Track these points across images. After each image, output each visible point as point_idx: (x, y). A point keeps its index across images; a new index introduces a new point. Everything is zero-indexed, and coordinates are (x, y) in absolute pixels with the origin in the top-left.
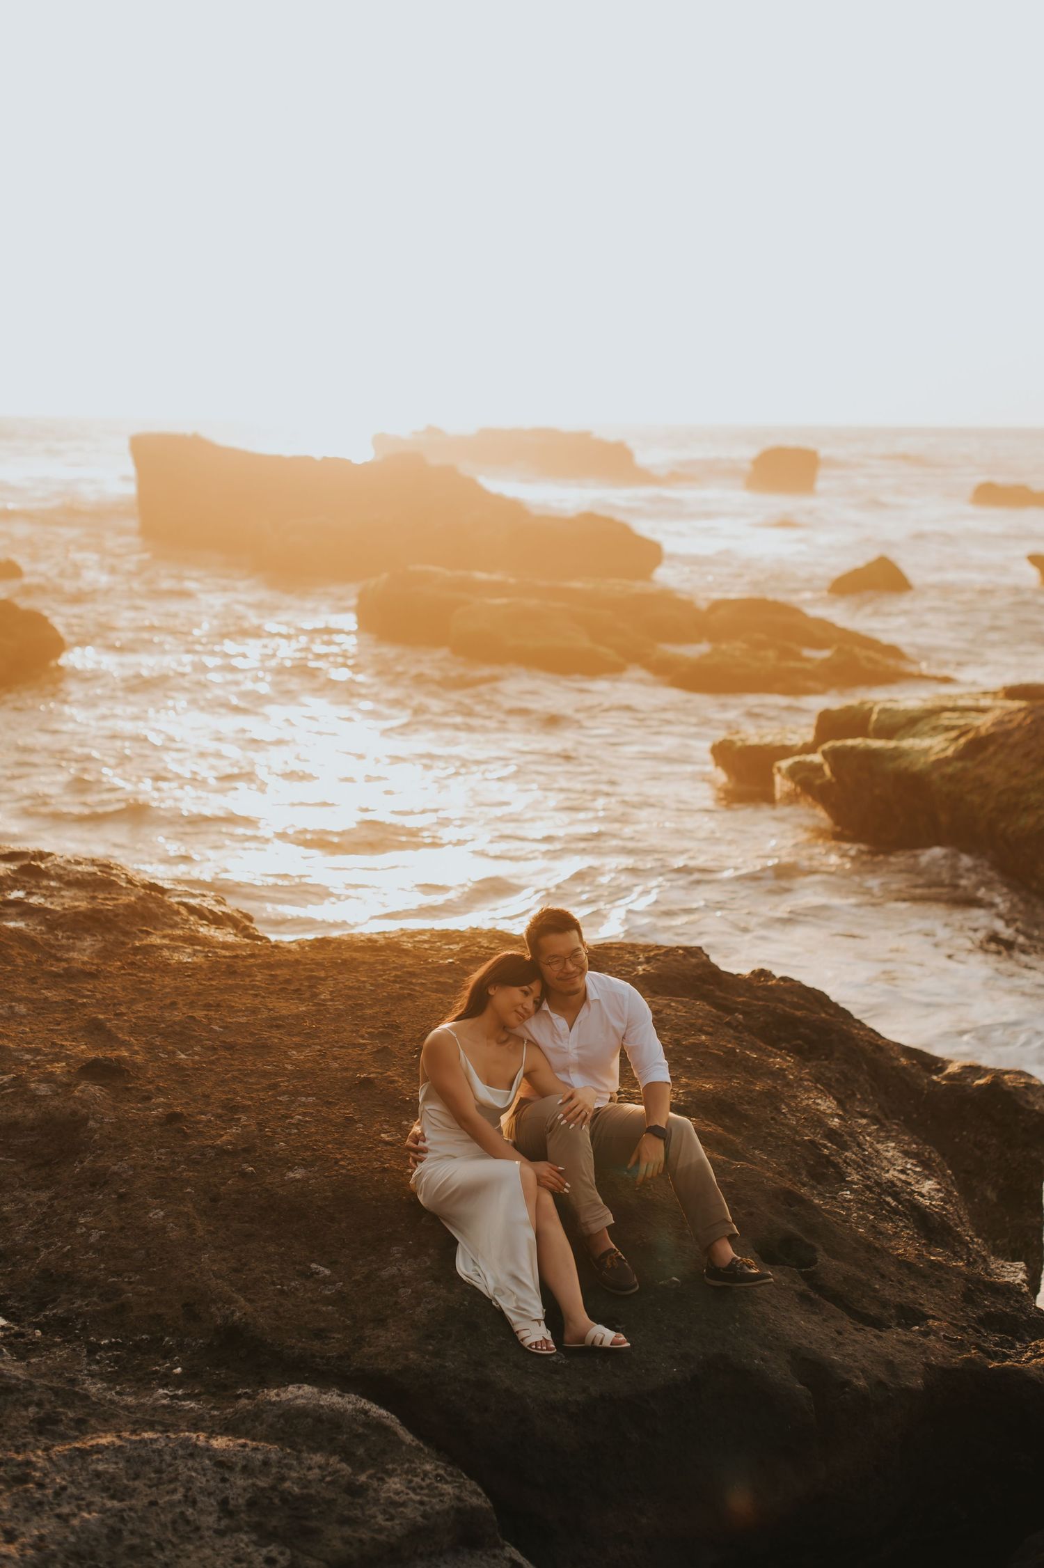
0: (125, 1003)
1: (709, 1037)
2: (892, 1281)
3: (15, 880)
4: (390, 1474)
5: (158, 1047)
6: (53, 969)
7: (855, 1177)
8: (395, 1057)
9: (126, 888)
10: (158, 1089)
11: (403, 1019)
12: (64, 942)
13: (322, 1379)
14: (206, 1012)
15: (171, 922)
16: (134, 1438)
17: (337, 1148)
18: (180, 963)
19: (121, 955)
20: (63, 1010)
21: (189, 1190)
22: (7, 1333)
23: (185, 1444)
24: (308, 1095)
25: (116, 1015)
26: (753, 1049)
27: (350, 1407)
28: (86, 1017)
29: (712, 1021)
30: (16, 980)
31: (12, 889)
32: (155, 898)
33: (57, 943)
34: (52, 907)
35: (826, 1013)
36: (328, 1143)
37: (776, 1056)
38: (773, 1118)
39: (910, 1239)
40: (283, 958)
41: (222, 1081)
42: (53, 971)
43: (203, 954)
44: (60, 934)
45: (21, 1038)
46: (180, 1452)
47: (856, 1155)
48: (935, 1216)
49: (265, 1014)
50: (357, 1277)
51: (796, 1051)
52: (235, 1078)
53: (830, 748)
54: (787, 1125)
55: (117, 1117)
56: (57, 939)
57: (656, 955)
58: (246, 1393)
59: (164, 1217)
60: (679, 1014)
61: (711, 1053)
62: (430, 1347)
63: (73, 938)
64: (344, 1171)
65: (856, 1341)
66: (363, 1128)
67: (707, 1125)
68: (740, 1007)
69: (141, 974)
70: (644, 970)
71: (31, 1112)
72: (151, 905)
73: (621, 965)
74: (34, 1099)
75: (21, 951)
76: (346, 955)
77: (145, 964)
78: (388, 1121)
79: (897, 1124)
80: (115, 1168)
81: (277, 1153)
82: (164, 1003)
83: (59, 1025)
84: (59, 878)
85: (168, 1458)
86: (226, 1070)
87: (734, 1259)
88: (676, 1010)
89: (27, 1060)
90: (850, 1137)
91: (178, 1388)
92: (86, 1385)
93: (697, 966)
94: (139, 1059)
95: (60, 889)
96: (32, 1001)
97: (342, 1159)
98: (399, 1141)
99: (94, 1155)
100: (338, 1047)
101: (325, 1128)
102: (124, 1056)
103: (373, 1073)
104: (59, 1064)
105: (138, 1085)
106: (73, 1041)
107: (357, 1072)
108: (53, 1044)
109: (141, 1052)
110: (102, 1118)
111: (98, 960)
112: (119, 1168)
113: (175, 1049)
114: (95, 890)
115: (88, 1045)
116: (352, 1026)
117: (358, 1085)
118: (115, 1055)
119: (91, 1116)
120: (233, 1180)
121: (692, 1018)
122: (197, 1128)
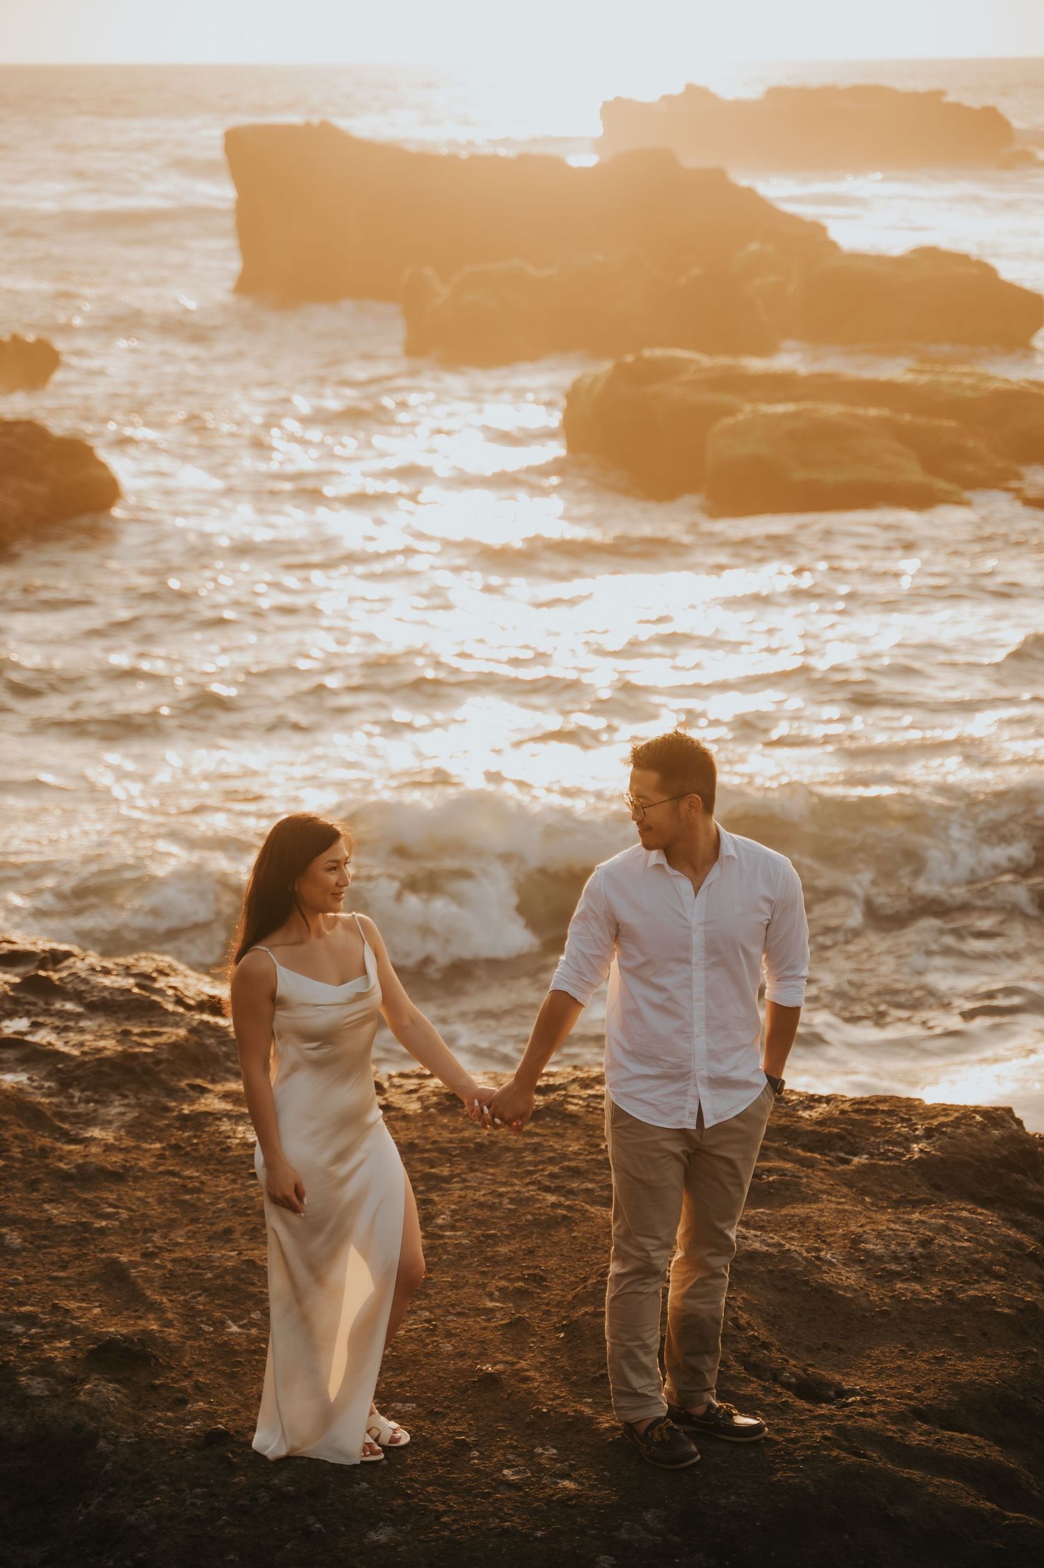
0: (160, 1227)
1: (999, 1285)
3: (15, 1001)
5: (200, 1313)
6: (62, 1165)
8: (533, 1335)
9: (174, 1014)
10: (197, 1386)
11: (552, 1263)
12: (81, 1108)
17: (441, 1493)
19: (161, 1130)
20: (72, 1241)
21: (231, 1557)
24: (405, 1400)
25: (146, 1253)
28: (103, 1256)
29: (1009, 1254)
31: (10, 1015)
33: (71, 1112)
34: (66, 1050)
36: (430, 1483)
42: (61, 1169)
44: (76, 1095)
55: (137, 1435)
56: (72, 1105)
57: (942, 1125)
60: (957, 1244)
61: (998, 1313)
63: (96, 1102)
64: (446, 1533)
66: (478, 1458)
67: (978, 1447)
70: (921, 1151)
71: (20, 1423)
73: (887, 1142)
74: (24, 1401)
75: (18, 1131)
78: (515, 1447)
80: (132, 1518)
82: (215, 1229)
83: (64, 1268)
84: (78, 997)
89: (18, 1335)
93: (1000, 1142)
94: (172, 1334)
95: (79, 1016)
96: (30, 1224)
97: (445, 1513)
98: (526, 1482)
99: (104, 1494)
100: (454, 1315)
101: (425, 1457)
102: (153, 1330)
103: (500, 1362)
104: (61, 1342)
105: (169, 1381)
106: (83, 1300)
107: (478, 1361)
108: (55, 1306)
109: (175, 1323)
110: (117, 1437)
111: (128, 1142)
112: (136, 1519)
113: (224, 1316)
114: (128, 1018)
115: (104, 1308)
116: (477, 1276)
117: (477, 1384)
118: (140, 1328)
119: (102, 1434)
120: (292, 1542)
121: (977, 1252)
122: (248, 1455)
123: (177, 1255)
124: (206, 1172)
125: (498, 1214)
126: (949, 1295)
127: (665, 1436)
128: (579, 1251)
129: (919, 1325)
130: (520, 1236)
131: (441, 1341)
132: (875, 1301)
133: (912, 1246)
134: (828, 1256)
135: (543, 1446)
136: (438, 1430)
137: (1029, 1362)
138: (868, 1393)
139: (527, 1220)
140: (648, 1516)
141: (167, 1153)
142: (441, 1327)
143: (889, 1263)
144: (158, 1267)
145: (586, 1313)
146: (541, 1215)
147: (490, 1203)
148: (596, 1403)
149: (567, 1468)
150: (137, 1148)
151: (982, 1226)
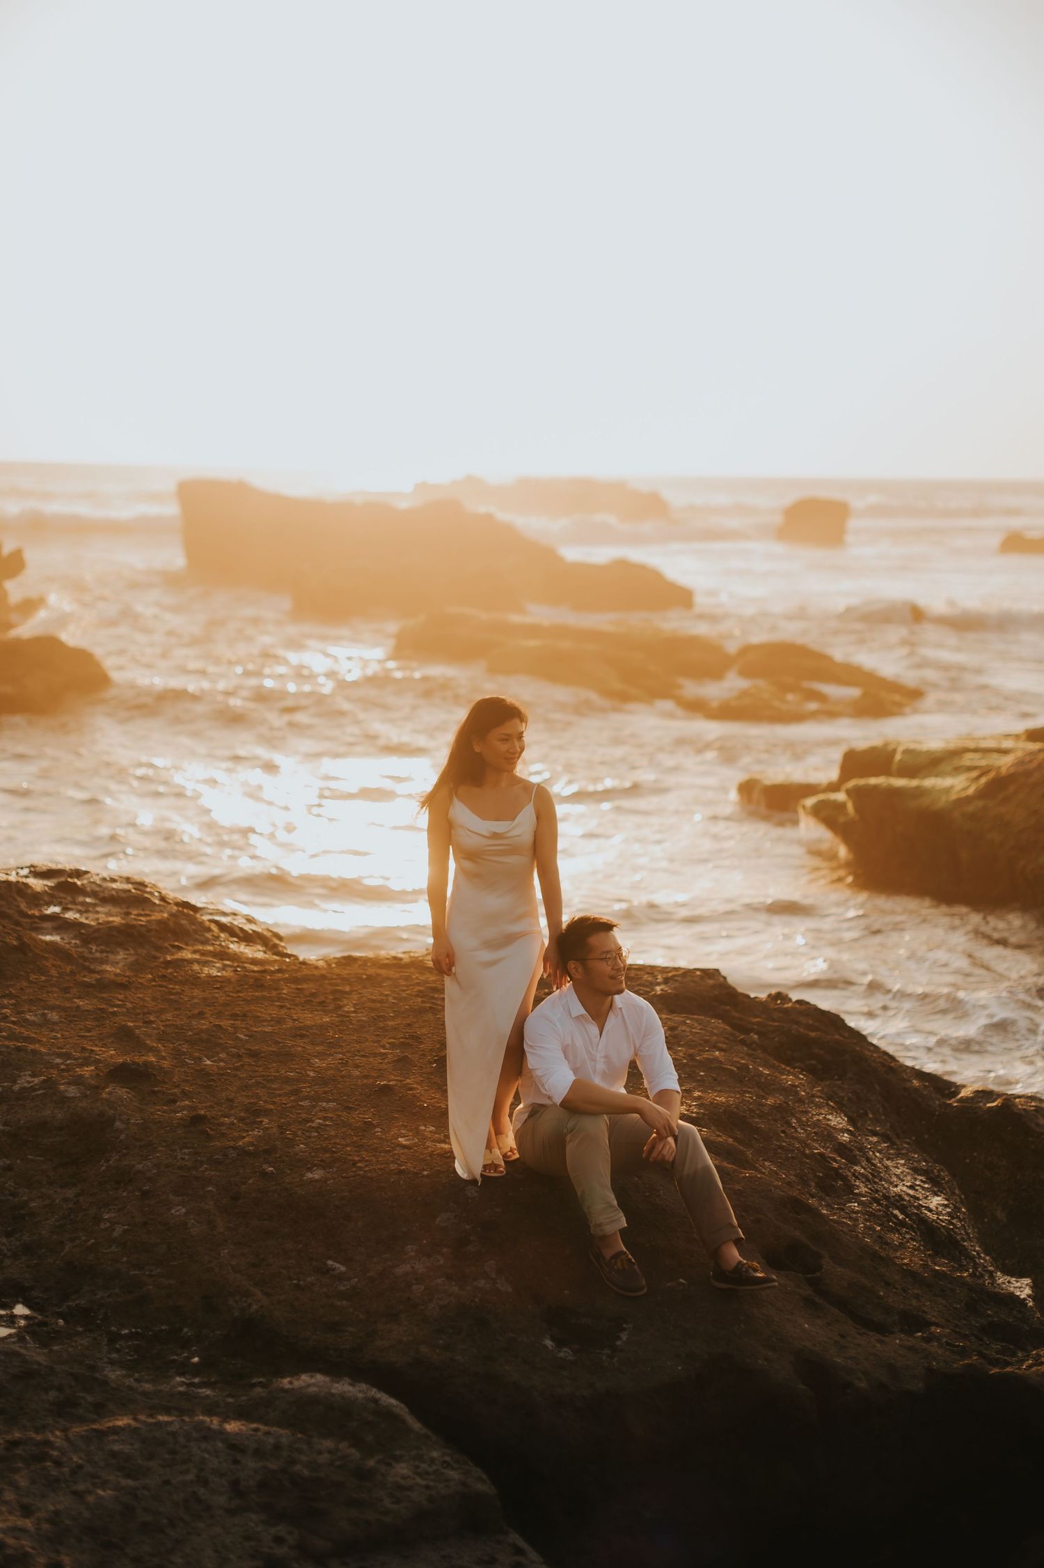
0: (155, 1012)
1: (722, 1054)
2: (897, 1289)
3: (52, 896)
4: (398, 1459)
5: (184, 1053)
6: (86, 979)
7: (864, 1189)
8: (415, 1066)
9: (159, 905)
10: (184, 1093)
11: (424, 1031)
12: (98, 955)
13: (334, 1369)
14: (232, 1022)
15: (203, 939)
16: (150, 1420)
17: (356, 1151)
18: (209, 976)
19: (152, 968)
20: (94, 1018)
21: (210, 1189)
22: (31, 1322)
23: (200, 1427)
24: (330, 1101)
25: (145, 1022)
26: (766, 1066)
27: (361, 1395)
28: (116, 1025)
29: (727, 1038)
30: (50, 989)
31: (48, 904)
32: (187, 915)
33: (90, 956)
34: (86, 922)
35: (840, 1035)
36: (347, 1145)
37: (789, 1073)
38: (783, 1132)
39: (915, 1250)
40: (309, 973)
41: (245, 1087)
43: (232, 969)
44: (94, 948)
45: (53, 1043)
46: (195, 1435)
47: (865, 1169)
48: (942, 1230)
49: (290, 1024)
50: (372, 1274)
51: (811, 1071)
52: (258, 1083)
53: (854, 786)
54: (796, 1138)
55: (143, 1119)
56: (91, 953)
57: (674, 976)
58: (261, 1382)
59: (185, 1213)
60: (694, 1030)
61: (723, 1068)
62: (441, 1342)
63: (107, 952)
64: (361, 1173)
65: (859, 1345)
66: (381, 1132)
67: (718, 1136)
68: (755, 1027)
69: (171, 986)
70: (662, 990)
71: (60, 1113)
72: (183, 922)
73: (638, 985)
74: (63, 1100)
75: (55, 963)
76: (371, 971)
77: (175, 977)
78: (406, 1126)
79: (908, 1143)
80: (140, 1167)
81: (297, 1154)
82: (192, 1012)
83: (89, 1031)
84: (94, 894)
85: (182, 1440)
86: (250, 1076)
87: (740, 1262)
88: (691, 1027)
89: (58, 1064)
90: (860, 1151)
91: (195, 1375)
92: (105, 1372)
93: (713, 987)
94: (166, 1064)
95: (95, 905)
96: (64, 1009)
97: (359, 1161)
98: (416, 1145)
99: (119, 1154)
100: (359, 1056)
102: (152, 1061)
103: (392, 1080)
104: (88, 1067)
105: (164, 1089)
106: (103, 1047)
107: (377, 1080)
108: (84, 1049)
109: (167, 1058)
110: (129, 1119)
111: (130, 973)
112: (143, 1167)
113: (201, 1055)
114: (128, 906)
115: (117, 1051)
116: (373, 1037)
117: (377, 1092)
118: (143, 1060)
119: (117, 1117)
120: (253, 1179)
121: (706, 1036)
122: (220, 1130)
124: (185, 987)
130: (402, 1016)
131: (351, 1070)
135: (425, 1124)
137: (746, 1096)
144: (155, 1029)
149: (442, 1137)
150: (136, 975)
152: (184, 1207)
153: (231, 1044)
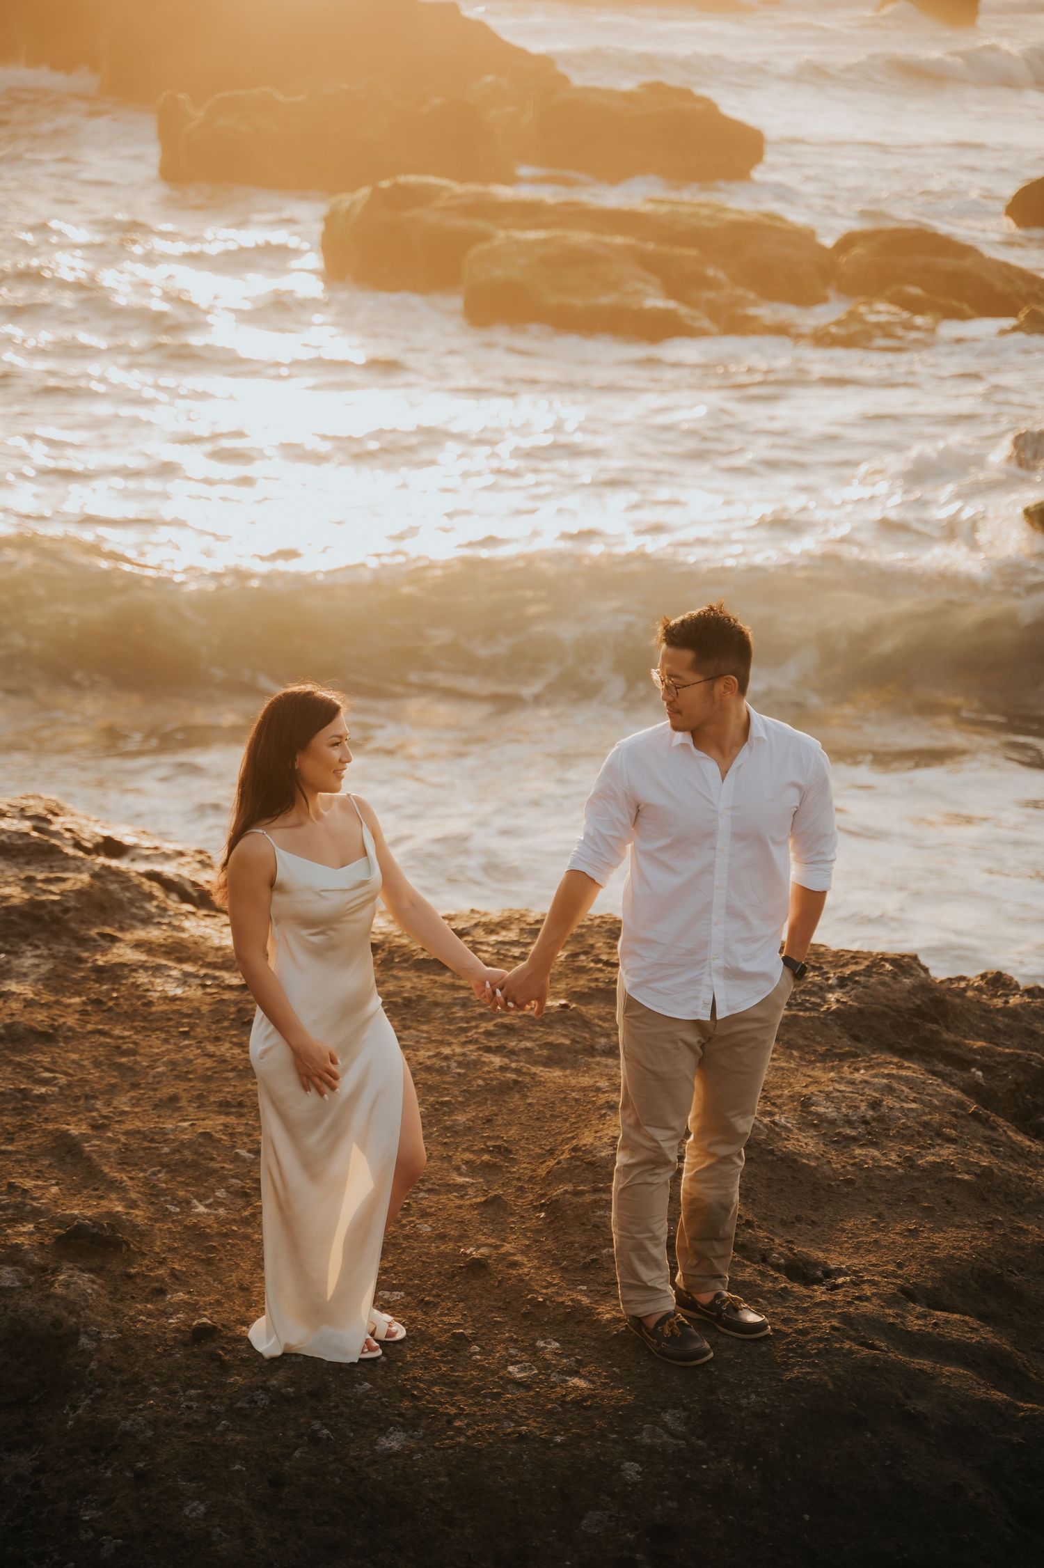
0: (102, 1093)
1: (954, 1149)
5: (164, 1192)
8: (512, 1215)
9: (74, 857)
10: (174, 1274)
11: (513, 1132)
17: (448, 1393)
18: (165, 999)
19: (77, 983)
20: (14, 1109)
21: (237, 1467)
25: (95, 1125)
28: (49, 1127)
29: (954, 1115)
36: (434, 1383)
43: (200, 983)
55: (120, 1331)
57: (854, 973)
60: (905, 1105)
61: (958, 1179)
64: (462, 1439)
66: (479, 1353)
67: (972, 1329)
70: (838, 1001)
72: (113, 885)
73: (803, 991)
78: (516, 1341)
80: (127, 1423)
82: (159, 1097)
83: (11, 1141)
93: (914, 994)
94: (139, 1216)
97: (457, 1416)
98: (534, 1380)
99: (92, 1396)
100: (425, 1191)
101: (425, 1353)
102: (118, 1212)
103: (484, 1245)
104: (24, 1226)
105: (144, 1269)
106: (38, 1177)
107: (460, 1244)
108: (11, 1185)
109: (139, 1203)
110: (99, 1333)
111: (48, 997)
112: (132, 1425)
113: (189, 1195)
114: (28, 863)
115: (62, 1186)
116: (439, 1148)
117: (464, 1270)
118: (105, 1210)
119: (82, 1330)
120: (300, 1449)
121: (925, 1114)
122: (238, 1351)
123: (128, 1126)
124: (137, 1031)
125: (448, 1079)
126: (909, 1161)
127: (676, 1332)
128: (538, 1119)
129: (885, 1194)
130: (474, 1103)
131: (418, 1222)
132: (837, 1169)
133: (863, 1108)
134: (783, 1120)
135: (544, 1338)
136: (432, 1321)
137: (998, 1232)
138: (855, 1272)
139: (479, 1086)
140: (667, 1417)
141: (89, 1008)
142: (414, 1205)
143: (843, 1127)
144: (111, 1141)
145: (566, 1192)
146: (492, 1080)
147: (437, 1066)
148: (591, 1291)
149: (573, 1364)
150: (57, 1003)
151: (923, 1085)
152: (202, 1502)
153: (231, 1170)
